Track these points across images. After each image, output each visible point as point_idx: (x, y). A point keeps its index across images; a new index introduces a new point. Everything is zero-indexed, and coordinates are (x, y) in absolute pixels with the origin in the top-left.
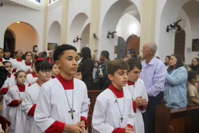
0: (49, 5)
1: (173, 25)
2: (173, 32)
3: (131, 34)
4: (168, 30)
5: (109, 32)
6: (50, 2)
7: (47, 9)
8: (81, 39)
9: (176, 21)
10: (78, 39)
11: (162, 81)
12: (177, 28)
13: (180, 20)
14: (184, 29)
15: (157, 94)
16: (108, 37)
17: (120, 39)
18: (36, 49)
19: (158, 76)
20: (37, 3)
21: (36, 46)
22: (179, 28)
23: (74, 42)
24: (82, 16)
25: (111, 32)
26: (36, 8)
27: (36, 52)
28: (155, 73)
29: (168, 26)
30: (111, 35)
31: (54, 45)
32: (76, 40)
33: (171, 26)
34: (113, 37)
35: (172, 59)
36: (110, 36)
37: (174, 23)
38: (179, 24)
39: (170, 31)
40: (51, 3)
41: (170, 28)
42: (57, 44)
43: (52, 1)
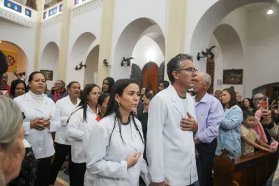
0: (43, 20)
1: (205, 52)
2: (204, 61)
3: (148, 61)
4: (199, 58)
5: (124, 58)
6: (44, 18)
7: (39, 25)
8: (85, 66)
9: (209, 48)
10: (81, 66)
11: (218, 124)
12: (209, 56)
13: (214, 47)
15: (212, 139)
16: (122, 65)
17: (135, 67)
19: (214, 116)
20: (27, 17)
21: (24, 73)
22: (213, 56)
23: (77, 69)
24: (88, 37)
25: (126, 58)
26: (24, 24)
28: (209, 113)
29: (199, 54)
30: (126, 61)
31: (48, 72)
32: (79, 67)
33: (203, 53)
34: (129, 64)
35: (224, 95)
36: (124, 62)
37: (207, 50)
38: (212, 51)
39: (201, 59)
40: (46, 19)
41: (201, 55)
42: (52, 72)
43: (47, 15)
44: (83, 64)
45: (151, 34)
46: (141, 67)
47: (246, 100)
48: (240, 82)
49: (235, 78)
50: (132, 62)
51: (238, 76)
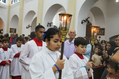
0: (11, 5)
1: (85, 20)
2: (85, 24)
4: (82, 23)
5: (48, 23)
6: (12, 3)
7: (10, 7)
8: (31, 26)
9: (87, 18)
10: (29, 26)
12: (87, 22)
13: (89, 18)
14: (91, 23)
17: (55, 27)
18: (2, 32)
20: (3, 3)
21: (2, 30)
22: (89, 22)
23: (27, 28)
24: (32, 13)
25: (49, 23)
26: (2, 6)
27: (2, 33)
29: (82, 21)
31: (14, 29)
32: (28, 27)
34: (51, 26)
36: (49, 25)
41: (83, 22)
42: (16, 29)
43: (13, 2)
46: (58, 27)
48: (104, 34)
49: (101, 32)
51: (102, 31)
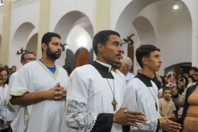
1: (126, 39)
2: (126, 46)
3: (80, 47)
9: (129, 36)
10: (22, 51)
12: (130, 42)
13: (133, 35)
17: (69, 51)
22: (132, 42)
23: (18, 54)
24: (28, 26)
32: (20, 52)
33: (125, 40)
34: (64, 50)
38: (132, 38)
39: (123, 45)
41: (123, 42)
44: (24, 49)
45: (82, 24)
46: (74, 52)
47: (159, 77)
50: (66, 47)
